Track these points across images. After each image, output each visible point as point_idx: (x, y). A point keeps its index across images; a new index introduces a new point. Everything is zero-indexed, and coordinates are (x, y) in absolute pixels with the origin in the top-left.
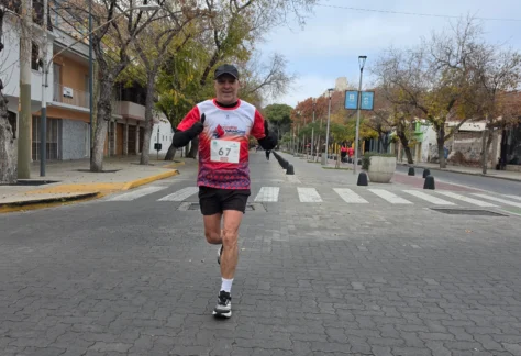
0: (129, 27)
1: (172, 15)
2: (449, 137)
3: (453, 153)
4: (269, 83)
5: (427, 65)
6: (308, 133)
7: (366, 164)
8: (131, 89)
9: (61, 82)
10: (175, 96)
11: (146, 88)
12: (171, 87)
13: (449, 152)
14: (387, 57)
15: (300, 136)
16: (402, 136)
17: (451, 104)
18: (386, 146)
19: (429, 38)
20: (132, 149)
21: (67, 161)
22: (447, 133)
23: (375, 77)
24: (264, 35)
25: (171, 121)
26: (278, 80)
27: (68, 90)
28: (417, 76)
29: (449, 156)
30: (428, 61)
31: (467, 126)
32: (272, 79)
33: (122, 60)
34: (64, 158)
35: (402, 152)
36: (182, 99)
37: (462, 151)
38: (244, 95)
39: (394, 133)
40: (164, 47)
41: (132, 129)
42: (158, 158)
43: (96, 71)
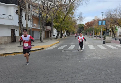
0: (47, 9)
1: (57, 6)
4: (79, 19)
7: (104, 38)
8: (48, 23)
9: (33, 23)
10: (58, 24)
11: (51, 23)
12: (57, 22)
14: (108, 11)
15: (87, 32)
16: (112, 30)
18: (108, 33)
19: (119, 6)
20: (48, 36)
23: (105, 16)
24: (77, 8)
25: (57, 30)
26: (81, 18)
27: (35, 24)
28: (116, 15)
30: (119, 12)
32: (79, 18)
35: (112, 34)
36: (59, 25)
38: (73, 22)
39: (110, 30)
40: (55, 13)
41: (48, 32)
42: (54, 38)
43: (41, 20)
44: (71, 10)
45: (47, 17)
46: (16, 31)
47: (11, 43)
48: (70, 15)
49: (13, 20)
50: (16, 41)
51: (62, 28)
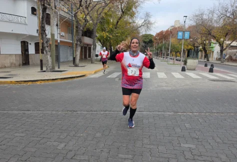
2: (225, 49)
3: (228, 56)
4: (144, 26)
5: (217, 16)
6: (161, 48)
7: (185, 63)
8: (86, 31)
10: (105, 34)
11: (93, 31)
12: (103, 30)
13: (226, 56)
14: (197, 13)
15: (158, 50)
16: (204, 49)
17: (227, 34)
18: (197, 55)
19: (217, 4)
20: (85, 57)
21: (62, 62)
22: (224, 48)
25: (102, 44)
26: (147, 24)
27: (63, 34)
28: (211, 22)
29: (226, 58)
30: (217, 14)
31: (234, 44)
33: (85, 21)
34: (61, 61)
36: (107, 36)
37: (232, 55)
38: (132, 32)
39: (201, 47)
40: (100, 14)
41: (85, 48)
42: (97, 60)
43: (75, 26)
44: (131, 8)
45: (86, 21)
46: (30, 44)
47: (21, 66)
48: (127, 18)
49: (26, 24)
50: (30, 63)
51: (112, 42)
